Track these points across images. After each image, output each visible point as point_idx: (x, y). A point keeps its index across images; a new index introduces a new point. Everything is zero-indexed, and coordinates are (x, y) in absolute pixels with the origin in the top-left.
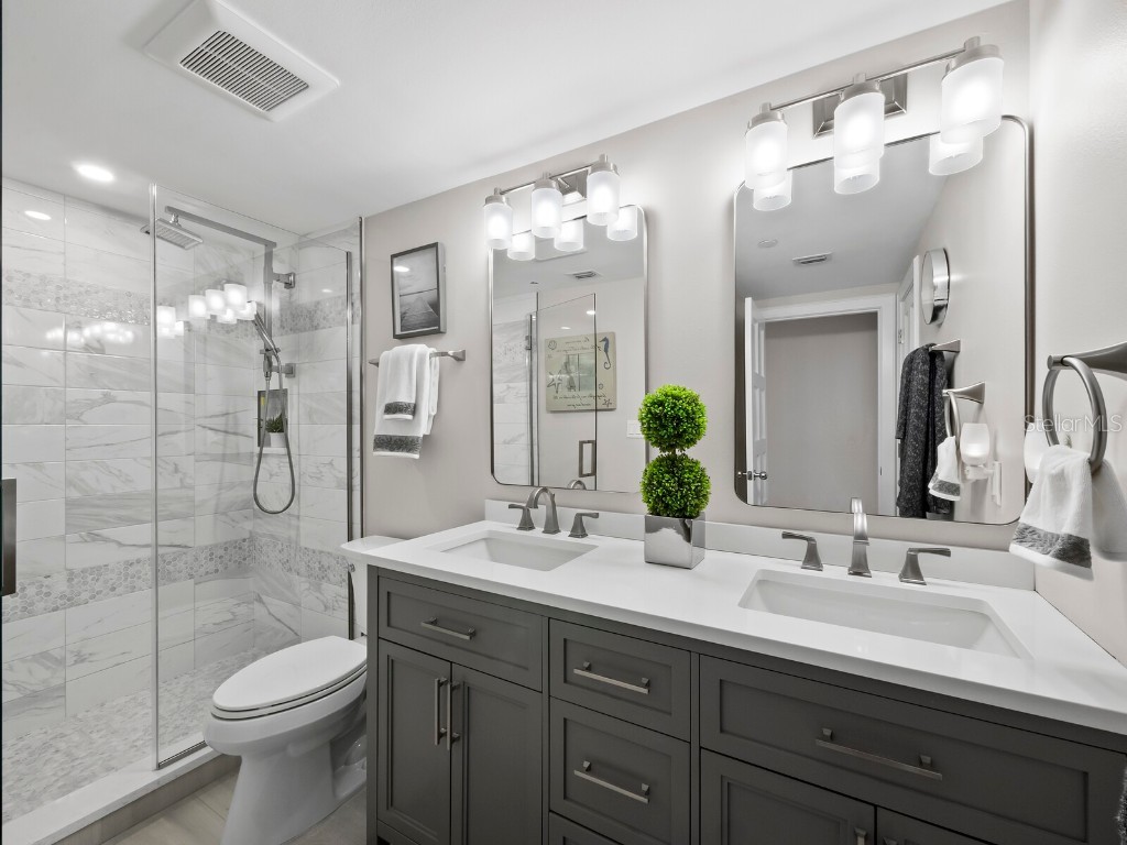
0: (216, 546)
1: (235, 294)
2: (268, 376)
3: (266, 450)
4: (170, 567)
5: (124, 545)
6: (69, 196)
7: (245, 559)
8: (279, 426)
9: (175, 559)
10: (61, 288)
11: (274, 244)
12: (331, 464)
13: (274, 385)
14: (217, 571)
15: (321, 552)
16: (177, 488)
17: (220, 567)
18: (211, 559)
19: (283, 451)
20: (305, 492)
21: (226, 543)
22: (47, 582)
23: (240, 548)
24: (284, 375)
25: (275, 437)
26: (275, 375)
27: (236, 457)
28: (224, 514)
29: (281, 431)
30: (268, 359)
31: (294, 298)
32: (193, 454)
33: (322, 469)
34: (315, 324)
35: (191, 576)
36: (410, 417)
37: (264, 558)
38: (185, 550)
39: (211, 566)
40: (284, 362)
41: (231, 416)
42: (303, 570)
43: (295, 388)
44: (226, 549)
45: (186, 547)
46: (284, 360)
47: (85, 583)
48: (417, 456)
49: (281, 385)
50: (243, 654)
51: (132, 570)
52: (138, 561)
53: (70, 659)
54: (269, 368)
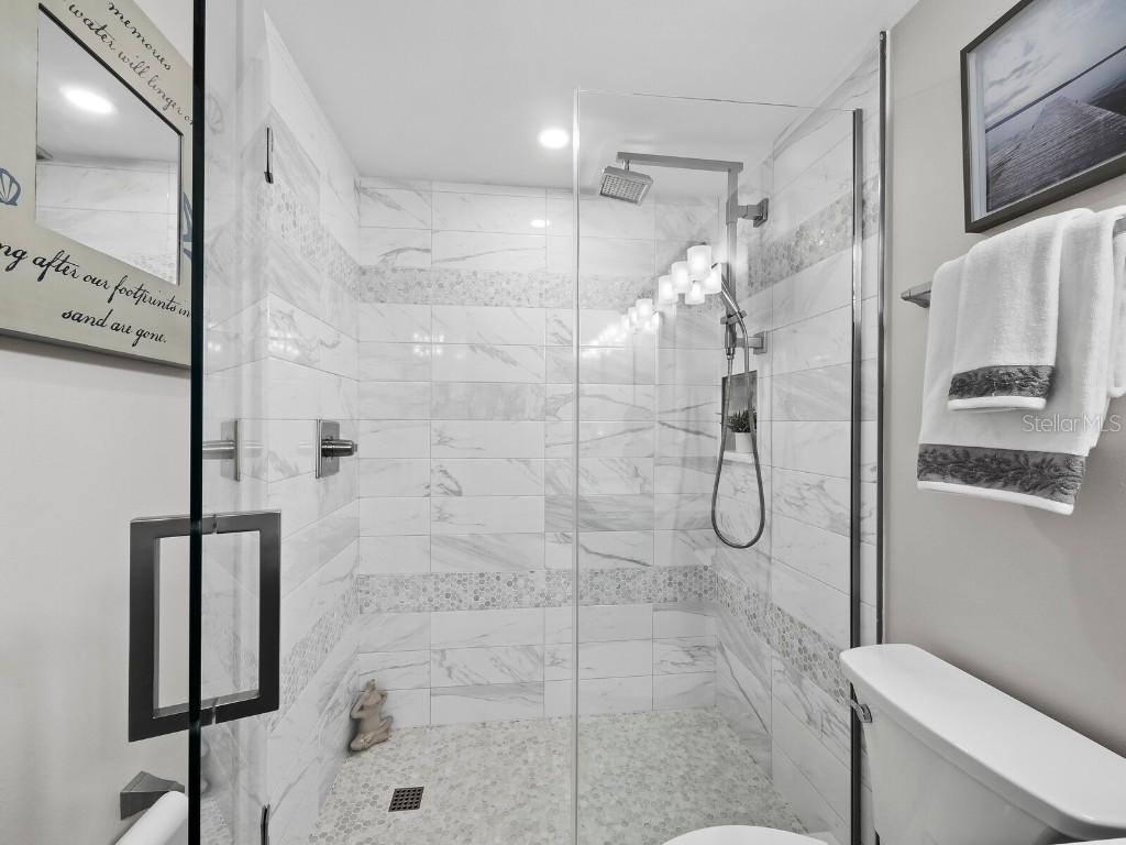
0: (675, 569)
1: (698, 258)
2: (730, 354)
3: (728, 455)
4: (629, 584)
5: (590, 552)
6: (549, 187)
7: (706, 592)
8: (743, 423)
9: (634, 576)
10: (542, 282)
11: (739, 166)
12: (820, 486)
13: (738, 368)
14: (675, 600)
15: (802, 626)
16: (636, 495)
17: (680, 598)
18: (670, 584)
19: (750, 459)
20: (780, 523)
21: (685, 567)
22: (531, 577)
23: (701, 577)
24: (751, 351)
25: (741, 439)
26: (739, 351)
27: (700, 462)
28: (684, 531)
29: (748, 431)
30: (730, 328)
31: (766, 236)
32: (652, 456)
33: (805, 494)
34: (796, 263)
35: (650, 600)
36: (1037, 403)
37: (726, 598)
38: (644, 568)
39: (669, 593)
40: (752, 330)
41: (692, 411)
42: (775, 639)
43: (767, 367)
44: (685, 575)
45: (644, 564)
46: (751, 329)
47: (559, 585)
48: (1066, 508)
49: (747, 366)
50: (703, 711)
51: (597, 580)
52: (602, 572)
53: (548, 661)
54: (732, 342)
